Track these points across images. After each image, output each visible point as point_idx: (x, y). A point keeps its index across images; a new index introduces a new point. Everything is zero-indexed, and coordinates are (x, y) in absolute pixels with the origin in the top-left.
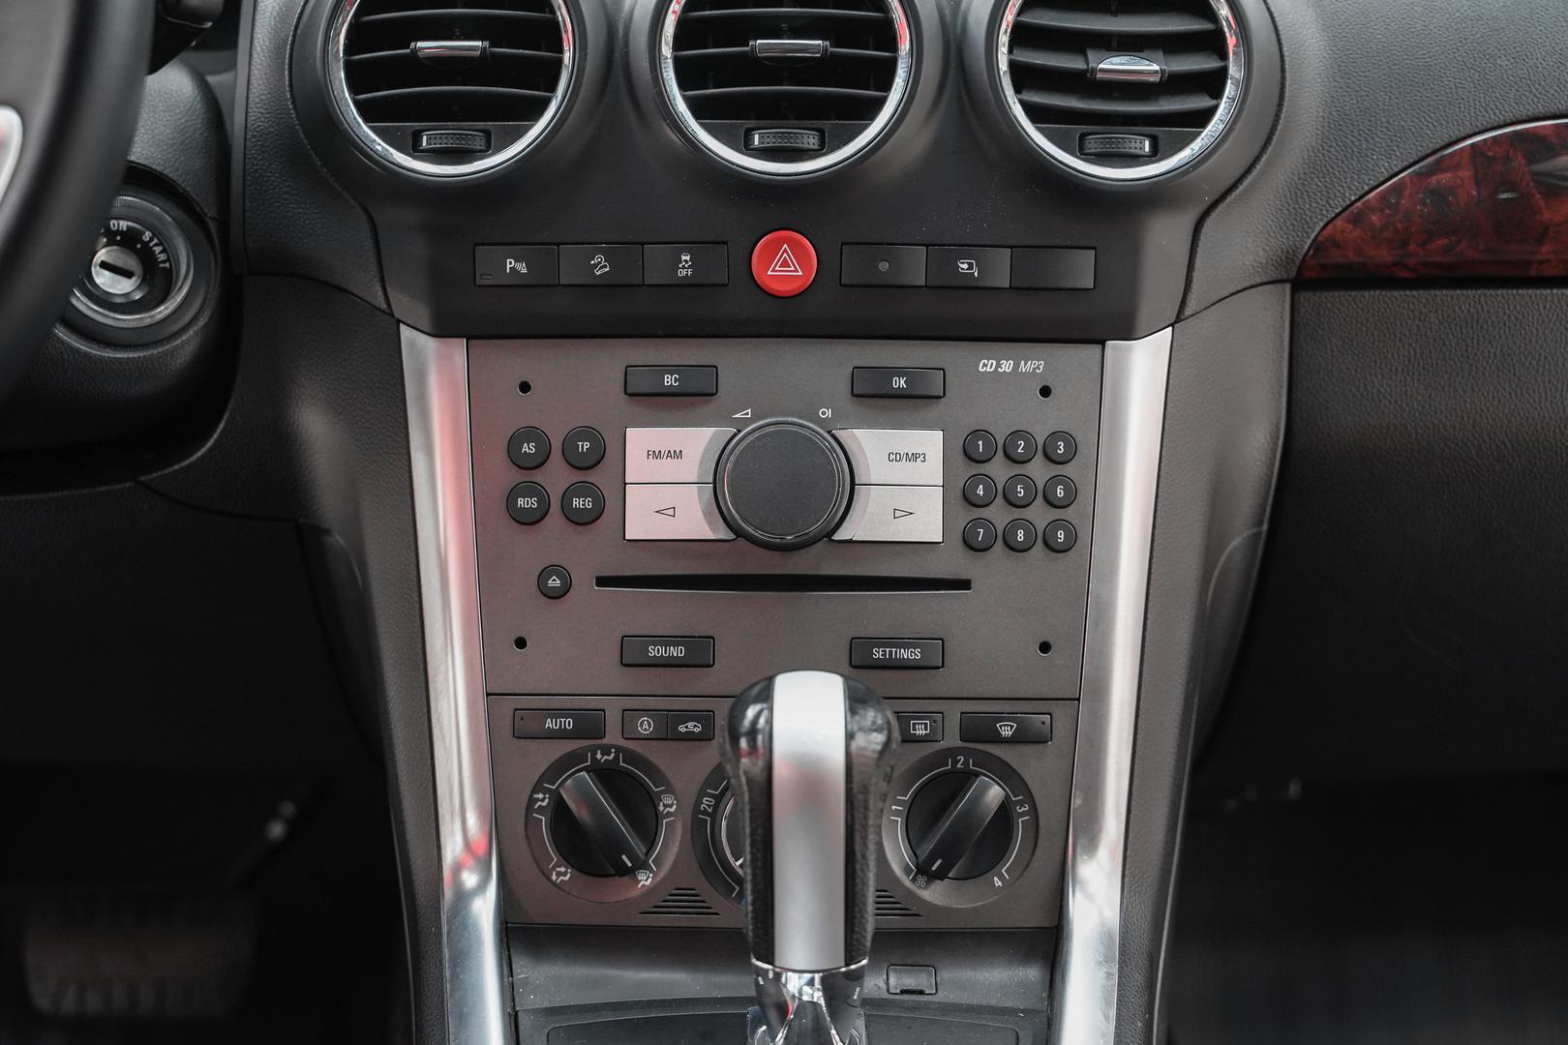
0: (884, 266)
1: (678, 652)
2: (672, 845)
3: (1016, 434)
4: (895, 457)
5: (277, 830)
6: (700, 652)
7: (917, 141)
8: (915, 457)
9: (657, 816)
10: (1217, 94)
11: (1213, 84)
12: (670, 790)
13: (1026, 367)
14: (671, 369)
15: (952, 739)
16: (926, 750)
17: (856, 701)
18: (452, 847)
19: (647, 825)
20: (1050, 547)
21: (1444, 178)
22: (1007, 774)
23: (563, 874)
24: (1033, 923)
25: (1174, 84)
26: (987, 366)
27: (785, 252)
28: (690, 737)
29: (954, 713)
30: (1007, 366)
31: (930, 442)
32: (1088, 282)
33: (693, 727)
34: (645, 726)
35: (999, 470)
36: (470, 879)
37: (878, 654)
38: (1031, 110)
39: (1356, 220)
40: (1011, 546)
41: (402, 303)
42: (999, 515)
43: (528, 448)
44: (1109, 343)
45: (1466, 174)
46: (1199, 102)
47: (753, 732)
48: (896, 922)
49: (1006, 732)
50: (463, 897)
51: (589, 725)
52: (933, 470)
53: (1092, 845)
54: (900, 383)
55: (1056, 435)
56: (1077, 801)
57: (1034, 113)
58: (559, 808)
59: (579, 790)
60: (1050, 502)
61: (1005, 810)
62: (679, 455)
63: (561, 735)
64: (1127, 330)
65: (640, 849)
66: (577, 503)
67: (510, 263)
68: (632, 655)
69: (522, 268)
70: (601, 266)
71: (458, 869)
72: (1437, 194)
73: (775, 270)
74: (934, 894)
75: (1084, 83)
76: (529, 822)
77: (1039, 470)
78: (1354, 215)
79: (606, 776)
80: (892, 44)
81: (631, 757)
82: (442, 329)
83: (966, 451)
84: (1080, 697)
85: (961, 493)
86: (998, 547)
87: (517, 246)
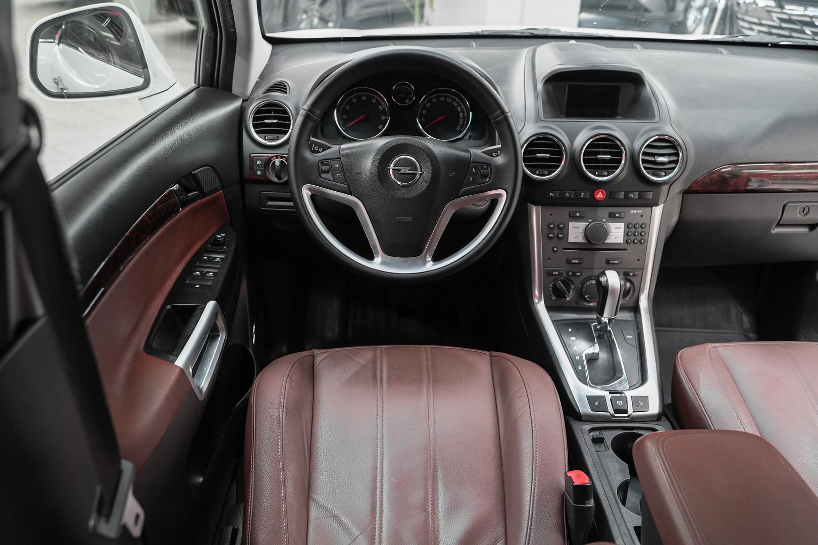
0: (617, 196)
1: (577, 262)
2: (573, 293)
3: (636, 224)
4: (616, 228)
7: (625, 173)
8: (619, 228)
10: (677, 164)
11: (677, 162)
12: (573, 284)
13: (639, 212)
14: (578, 212)
19: (569, 289)
20: (641, 243)
21: (713, 176)
22: (630, 282)
23: (554, 298)
25: (670, 162)
26: (632, 211)
27: (600, 193)
28: (578, 276)
29: (622, 271)
30: (635, 212)
31: (622, 225)
32: (651, 197)
33: (579, 274)
34: (570, 274)
35: (633, 230)
37: (611, 262)
38: (645, 167)
40: (634, 243)
42: (632, 238)
43: (551, 226)
44: (654, 207)
46: (673, 165)
49: (631, 274)
51: (561, 273)
52: (622, 230)
54: (617, 215)
55: (642, 224)
56: (642, 286)
57: (645, 168)
58: (554, 286)
59: (558, 284)
60: (641, 235)
61: (630, 287)
62: (578, 228)
63: (556, 275)
64: (656, 205)
65: (568, 293)
66: (560, 236)
67: (551, 194)
68: (568, 262)
69: (553, 195)
70: (567, 195)
72: (711, 179)
73: (598, 196)
75: (654, 163)
76: (549, 289)
77: (640, 230)
78: (696, 182)
79: (563, 281)
80: (621, 156)
81: (567, 279)
82: (537, 205)
83: (627, 226)
84: (643, 269)
85: (627, 234)
86: (632, 243)
87: (552, 191)
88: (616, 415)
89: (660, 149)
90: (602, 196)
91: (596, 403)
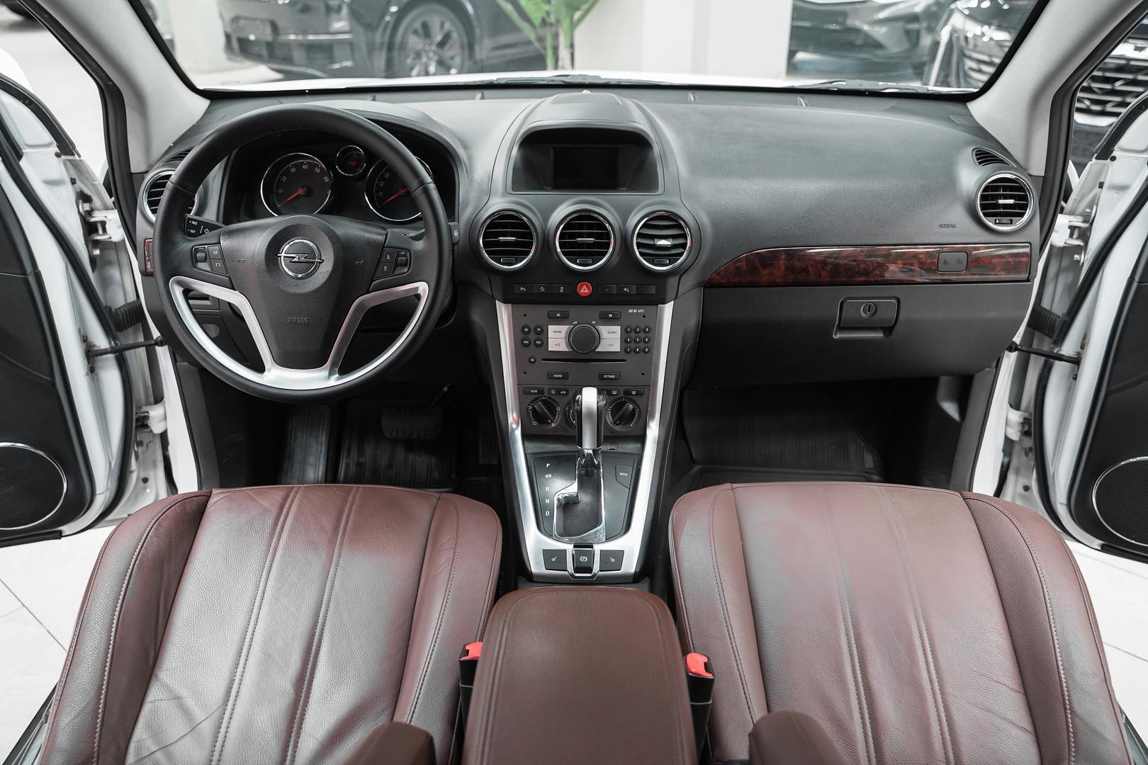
0: (607, 290)
1: (561, 376)
2: (559, 418)
3: (637, 327)
4: (609, 332)
5: (446, 389)
6: (566, 376)
7: (615, 260)
8: (614, 332)
9: (556, 411)
10: (685, 249)
11: (684, 246)
12: (559, 406)
13: (639, 311)
14: (559, 312)
15: (622, 395)
16: (616, 397)
17: (599, 393)
18: (510, 420)
19: (554, 413)
20: (644, 352)
21: (739, 264)
22: (634, 402)
23: (535, 423)
24: (640, 434)
25: (674, 247)
26: (631, 311)
27: (585, 287)
28: (563, 395)
29: (622, 390)
30: (635, 311)
31: (617, 329)
32: (654, 292)
33: (564, 392)
34: (553, 392)
35: (633, 335)
36: (514, 426)
37: (605, 376)
38: (641, 253)
39: (718, 274)
40: (636, 352)
41: (496, 295)
42: (632, 345)
43: (526, 330)
44: (659, 305)
45: (744, 263)
46: (680, 250)
47: (578, 401)
48: (609, 434)
49: (634, 393)
50: (513, 430)
51: (541, 392)
52: (618, 335)
53: (653, 417)
54: (611, 316)
55: (646, 327)
56: (649, 408)
58: (534, 409)
59: (539, 406)
60: (644, 342)
61: (634, 410)
62: (560, 332)
63: (535, 393)
64: (664, 303)
65: (552, 418)
66: (537, 342)
67: (522, 288)
68: (550, 377)
69: (524, 289)
70: (542, 289)
71: (511, 424)
72: (737, 268)
73: (582, 291)
74: (617, 428)
75: (654, 247)
76: (528, 413)
77: (642, 335)
78: (718, 272)
79: (544, 402)
80: (609, 238)
81: (550, 398)
82: (505, 302)
83: (625, 332)
84: (651, 385)
85: (624, 341)
86: (633, 352)
87: (523, 284)
88: (577, 575)
89: (661, 229)
90: (587, 291)
91: (553, 560)
